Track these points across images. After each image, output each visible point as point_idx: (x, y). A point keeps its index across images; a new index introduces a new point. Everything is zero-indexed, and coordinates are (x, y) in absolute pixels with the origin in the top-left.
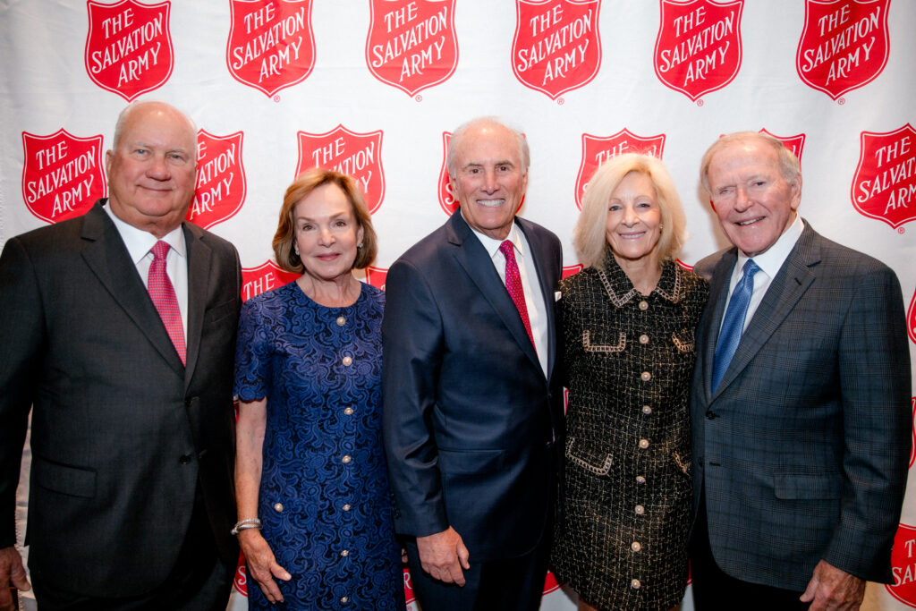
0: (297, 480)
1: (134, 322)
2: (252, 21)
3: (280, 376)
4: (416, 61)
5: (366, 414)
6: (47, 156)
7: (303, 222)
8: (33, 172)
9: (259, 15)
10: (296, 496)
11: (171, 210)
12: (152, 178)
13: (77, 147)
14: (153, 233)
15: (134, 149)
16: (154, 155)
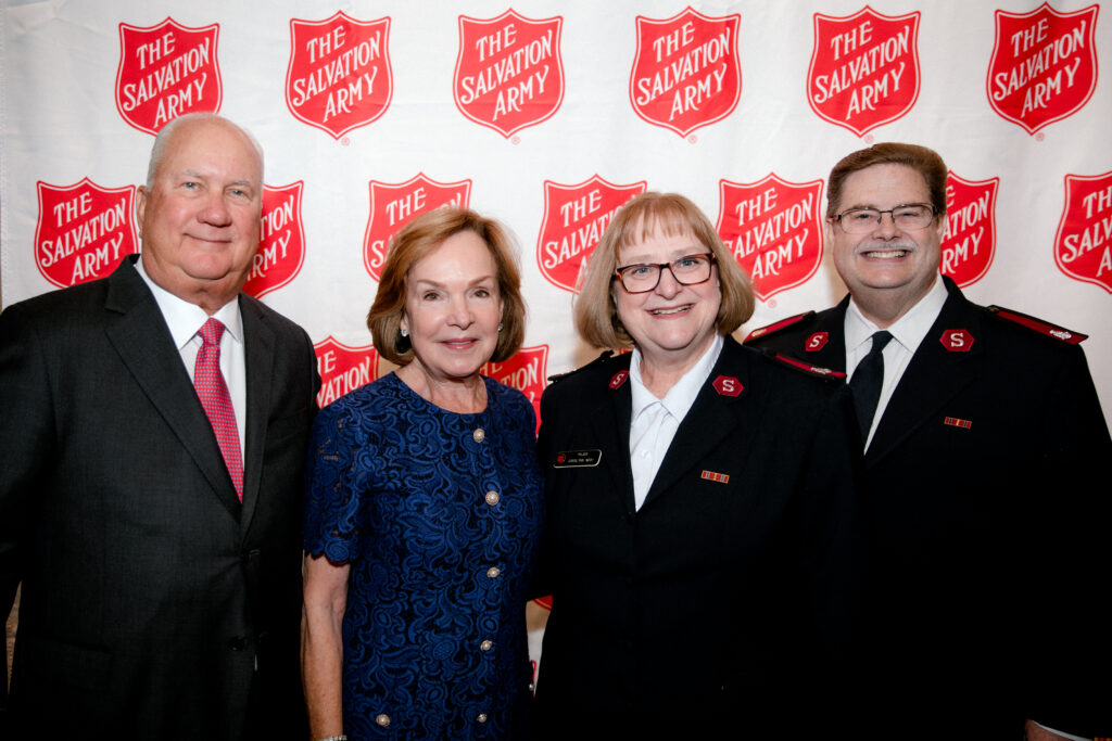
0: (412, 678)
1: (175, 434)
2: (317, 48)
3: (393, 523)
4: (513, 96)
5: (514, 575)
6: (66, 210)
7: (424, 287)
8: (49, 229)
9: (325, 41)
10: (410, 701)
11: (229, 271)
12: (206, 222)
13: (102, 200)
14: (203, 306)
15: (180, 182)
16: (208, 191)
